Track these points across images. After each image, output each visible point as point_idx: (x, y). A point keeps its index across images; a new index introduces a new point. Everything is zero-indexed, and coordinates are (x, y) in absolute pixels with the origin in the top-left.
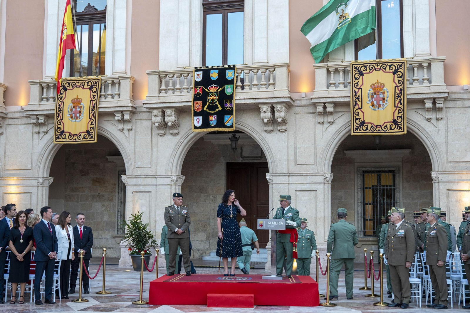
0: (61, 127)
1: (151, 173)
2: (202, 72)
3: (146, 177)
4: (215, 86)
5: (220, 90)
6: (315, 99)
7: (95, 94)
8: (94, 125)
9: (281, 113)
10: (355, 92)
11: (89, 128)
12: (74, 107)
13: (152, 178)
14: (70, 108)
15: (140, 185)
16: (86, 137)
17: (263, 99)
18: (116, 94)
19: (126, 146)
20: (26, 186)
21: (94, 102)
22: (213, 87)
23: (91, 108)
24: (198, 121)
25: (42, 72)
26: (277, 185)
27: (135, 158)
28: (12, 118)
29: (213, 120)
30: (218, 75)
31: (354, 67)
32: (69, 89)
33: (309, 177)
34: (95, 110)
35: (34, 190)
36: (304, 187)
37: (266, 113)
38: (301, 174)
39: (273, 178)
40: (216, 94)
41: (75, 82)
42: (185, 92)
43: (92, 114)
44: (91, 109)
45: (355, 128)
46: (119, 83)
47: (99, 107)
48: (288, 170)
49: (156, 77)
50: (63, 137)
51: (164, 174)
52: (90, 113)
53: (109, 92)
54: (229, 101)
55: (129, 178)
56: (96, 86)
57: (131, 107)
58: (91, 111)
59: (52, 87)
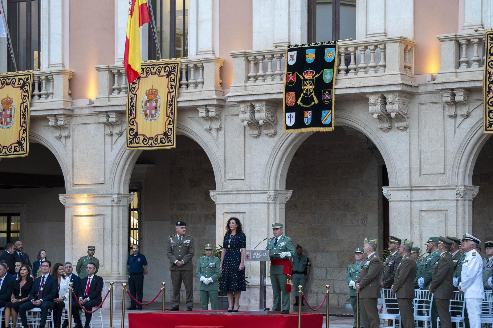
0: (134, 127)
1: (245, 188)
2: (296, 52)
3: (239, 192)
4: (311, 72)
5: (316, 76)
6: (439, 85)
7: (173, 83)
8: (173, 125)
9: (394, 105)
10: (489, 73)
11: (167, 129)
12: (148, 101)
13: (246, 194)
14: (144, 102)
15: (232, 204)
16: (164, 141)
17: (369, 87)
18: (200, 83)
19: (215, 152)
20: (99, 206)
21: (172, 94)
22: (309, 73)
23: (168, 102)
24: (290, 119)
25: (114, 53)
26: (396, 203)
27: (225, 167)
28: (80, 116)
29: (308, 117)
30: (314, 56)
31: (490, 37)
32: (143, 77)
33: (437, 192)
34: (173, 105)
35: (107, 211)
36: (431, 205)
37: (375, 105)
38: (427, 188)
39: (392, 193)
40: (311, 82)
41: (150, 67)
42: (277, 79)
43: (170, 110)
44: (168, 104)
45: (487, 124)
46: (203, 67)
47: (178, 100)
48: (410, 183)
49: (242, 60)
50: (137, 141)
51: (260, 189)
52: (168, 109)
53: (191, 80)
54: (328, 91)
55: (218, 194)
56: (174, 73)
57: (215, 100)
58: (168, 106)
59: (124, 73)
